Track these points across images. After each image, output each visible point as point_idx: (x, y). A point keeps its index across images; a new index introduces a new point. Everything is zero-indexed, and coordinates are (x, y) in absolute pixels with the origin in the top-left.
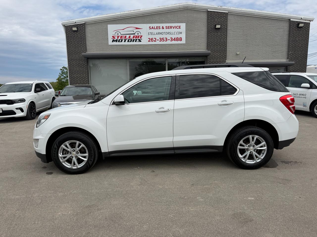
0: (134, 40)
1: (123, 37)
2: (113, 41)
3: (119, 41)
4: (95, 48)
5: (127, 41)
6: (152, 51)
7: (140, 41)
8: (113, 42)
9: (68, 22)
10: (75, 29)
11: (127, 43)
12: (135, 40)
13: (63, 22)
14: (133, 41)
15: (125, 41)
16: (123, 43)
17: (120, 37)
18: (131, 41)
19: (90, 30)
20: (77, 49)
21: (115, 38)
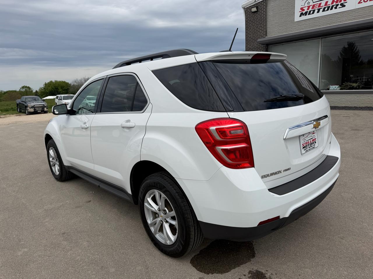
0: (333, 6)
1: (315, 5)
2: (302, 14)
3: (309, 14)
4: (276, 29)
5: (321, 10)
6: (364, 17)
7: (344, 6)
8: (300, 16)
9: (247, 3)
10: (254, 9)
11: (321, 14)
12: (335, 6)
13: (243, 4)
14: (332, 9)
15: (318, 12)
16: (316, 15)
17: (311, 7)
18: (328, 10)
19: (273, 6)
20: (256, 35)
21: (304, 10)
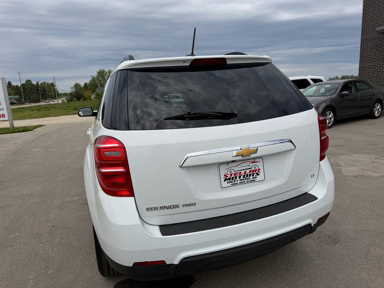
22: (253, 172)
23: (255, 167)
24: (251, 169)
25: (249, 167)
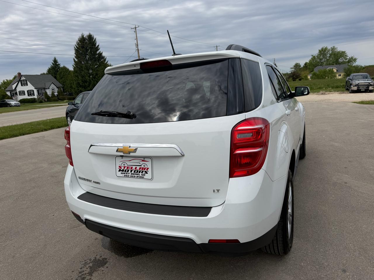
22: (142, 169)
23: (144, 166)
24: (141, 167)
25: (139, 164)
